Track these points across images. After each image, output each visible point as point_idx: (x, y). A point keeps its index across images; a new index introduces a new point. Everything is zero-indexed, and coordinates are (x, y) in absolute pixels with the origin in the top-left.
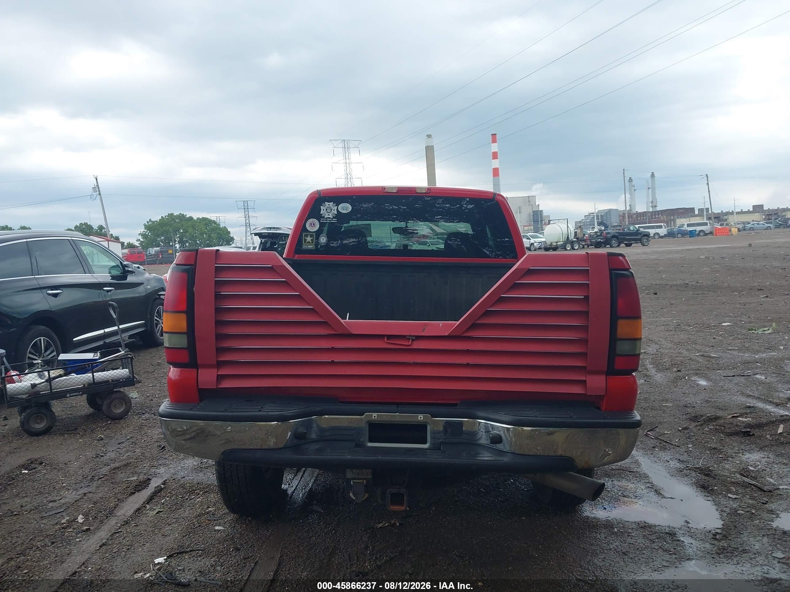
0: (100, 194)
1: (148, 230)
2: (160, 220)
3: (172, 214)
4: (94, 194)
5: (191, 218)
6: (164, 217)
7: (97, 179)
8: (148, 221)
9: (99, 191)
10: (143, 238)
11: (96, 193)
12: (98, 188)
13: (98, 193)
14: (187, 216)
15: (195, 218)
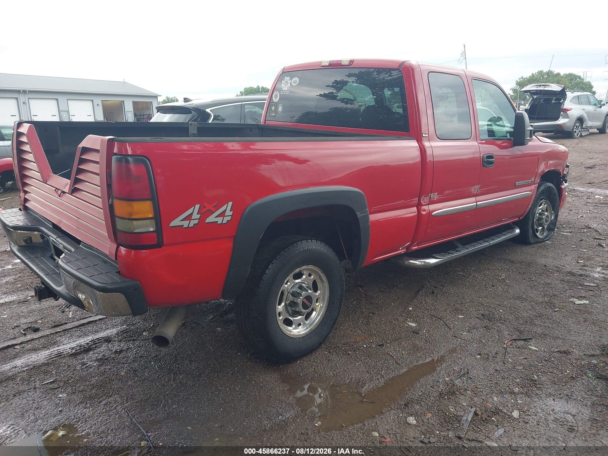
0: (465, 58)
1: (518, 85)
2: (530, 77)
3: (541, 72)
4: (461, 58)
5: (558, 74)
6: (534, 74)
7: (464, 46)
8: (520, 78)
9: (465, 56)
10: (513, 93)
11: (462, 58)
12: (465, 53)
13: (464, 57)
14: (555, 73)
15: (562, 74)
